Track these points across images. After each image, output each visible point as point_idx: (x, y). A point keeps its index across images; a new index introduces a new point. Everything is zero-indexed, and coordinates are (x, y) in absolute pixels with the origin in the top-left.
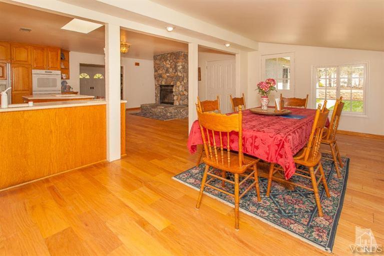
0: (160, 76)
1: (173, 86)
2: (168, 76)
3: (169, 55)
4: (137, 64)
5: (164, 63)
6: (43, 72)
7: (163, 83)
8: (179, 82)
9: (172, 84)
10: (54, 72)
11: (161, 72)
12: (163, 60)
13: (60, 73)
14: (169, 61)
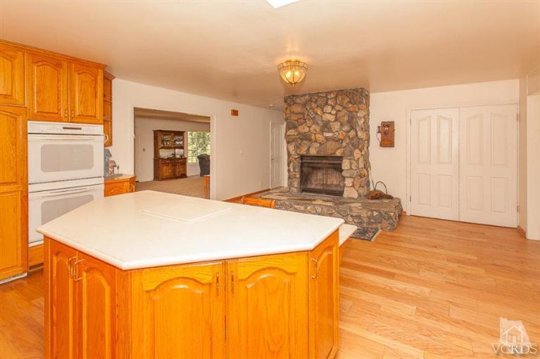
0: (306, 137)
1: (340, 158)
2: (327, 139)
3: (332, 96)
4: (235, 113)
5: (319, 112)
6: (58, 127)
7: (313, 152)
8: (357, 151)
9: (338, 153)
10: (86, 128)
11: (307, 130)
12: (314, 105)
13: (102, 132)
14: (333, 108)
